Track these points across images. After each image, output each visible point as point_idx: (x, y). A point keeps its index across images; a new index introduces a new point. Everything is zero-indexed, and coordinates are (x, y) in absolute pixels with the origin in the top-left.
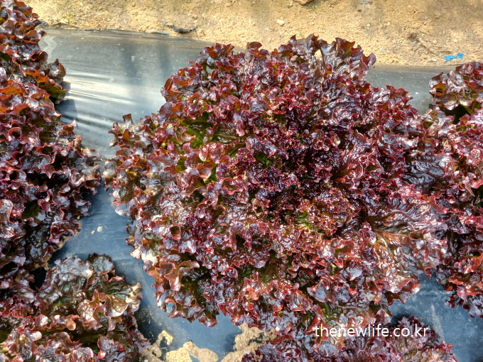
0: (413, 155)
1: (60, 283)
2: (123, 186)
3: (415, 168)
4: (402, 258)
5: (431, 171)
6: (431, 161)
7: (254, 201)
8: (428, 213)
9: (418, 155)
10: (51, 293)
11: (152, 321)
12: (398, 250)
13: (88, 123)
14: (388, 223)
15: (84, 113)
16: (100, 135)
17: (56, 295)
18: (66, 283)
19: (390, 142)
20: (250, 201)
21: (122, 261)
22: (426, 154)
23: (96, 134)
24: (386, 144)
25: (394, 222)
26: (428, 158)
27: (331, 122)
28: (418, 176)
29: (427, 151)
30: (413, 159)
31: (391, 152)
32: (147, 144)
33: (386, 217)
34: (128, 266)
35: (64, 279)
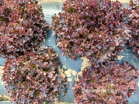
0: (122, 16)
1: (41, 51)
2: (54, 26)
3: (123, 19)
4: (120, 40)
5: (128, 20)
6: (127, 17)
7: (83, 27)
8: (126, 29)
9: (124, 16)
10: (39, 52)
11: (61, 63)
12: (119, 38)
13: (47, 17)
14: (116, 32)
15: (46, 15)
16: (49, 20)
17: (40, 53)
18: (42, 51)
19: (115, 11)
20: (82, 27)
21: (54, 48)
22: (126, 15)
23: (48, 20)
24: (114, 12)
25: (118, 31)
26: (126, 16)
27: (101, 9)
28: (125, 21)
29: (126, 14)
30: (123, 17)
31: (116, 14)
32: (59, 18)
33: (116, 30)
34: (56, 49)
35: (42, 49)
